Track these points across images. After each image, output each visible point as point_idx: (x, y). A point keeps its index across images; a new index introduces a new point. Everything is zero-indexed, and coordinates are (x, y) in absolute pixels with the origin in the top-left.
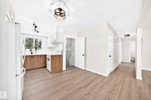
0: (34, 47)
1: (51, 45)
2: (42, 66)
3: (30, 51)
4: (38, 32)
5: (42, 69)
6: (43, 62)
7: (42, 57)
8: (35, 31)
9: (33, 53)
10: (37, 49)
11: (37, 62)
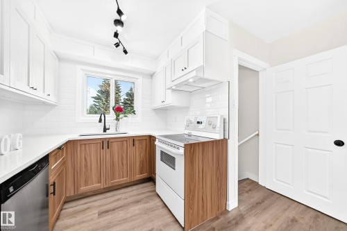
0: (111, 109)
1: (172, 100)
2: (139, 177)
3: (100, 121)
4: (125, 52)
5: (135, 188)
6: (142, 163)
7: (137, 143)
8: (117, 47)
9: (109, 129)
10: (121, 116)
11: (120, 164)
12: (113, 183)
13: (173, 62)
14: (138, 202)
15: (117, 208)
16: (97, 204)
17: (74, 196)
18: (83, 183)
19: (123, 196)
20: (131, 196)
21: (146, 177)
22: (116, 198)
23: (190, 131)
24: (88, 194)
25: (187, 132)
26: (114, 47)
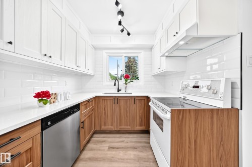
2: (138, 128)
3: (115, 85)
4: (129, 34)
5: (135, 135)
6: (141, 117)
7: (137, 102)
8: (122, 32)
9: (120, 90)
10: (129, 81)
11: (125, 116)
12: (120, 128)
13: (167, 32)
14: (135, 148)
15: (120, 148)
16: (109, 140)
17: (99, 131)
18: (103, 124)
19: (126, 140)
20: (131, 142)
21: (144, 129)
22: (121, 139)
23: (185, 95)
24: (107, 131)
25: (182, 96)
26: (121, 32)
